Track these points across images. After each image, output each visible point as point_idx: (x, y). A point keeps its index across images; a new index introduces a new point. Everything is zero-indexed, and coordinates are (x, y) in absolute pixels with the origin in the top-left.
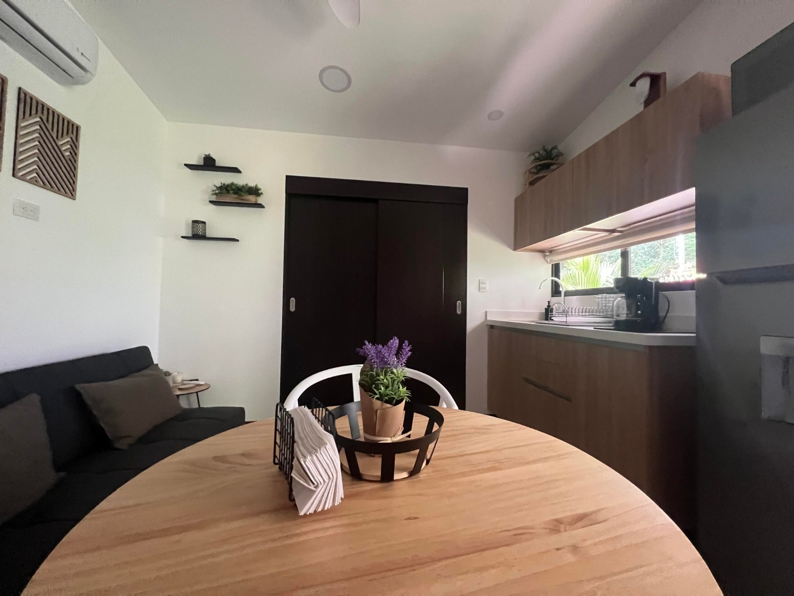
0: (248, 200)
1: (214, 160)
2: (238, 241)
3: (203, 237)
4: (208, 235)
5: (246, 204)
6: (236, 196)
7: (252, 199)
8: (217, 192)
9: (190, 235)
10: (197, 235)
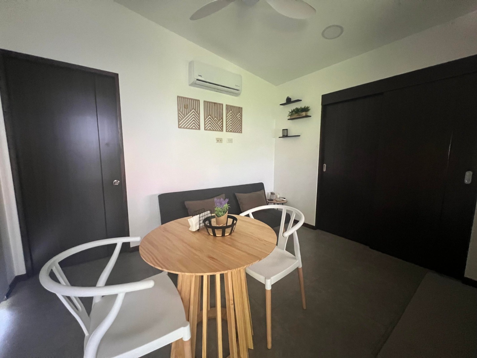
0: (302, 115)
1: (290, 99)
2: (300, 136)
3: (287, 136)
4: (288, 135)
5: (301, 117)
6: (297, 114)
7: (304, 114)
8: (290, 114)
9: (282, 136)
10: (284, 136)
